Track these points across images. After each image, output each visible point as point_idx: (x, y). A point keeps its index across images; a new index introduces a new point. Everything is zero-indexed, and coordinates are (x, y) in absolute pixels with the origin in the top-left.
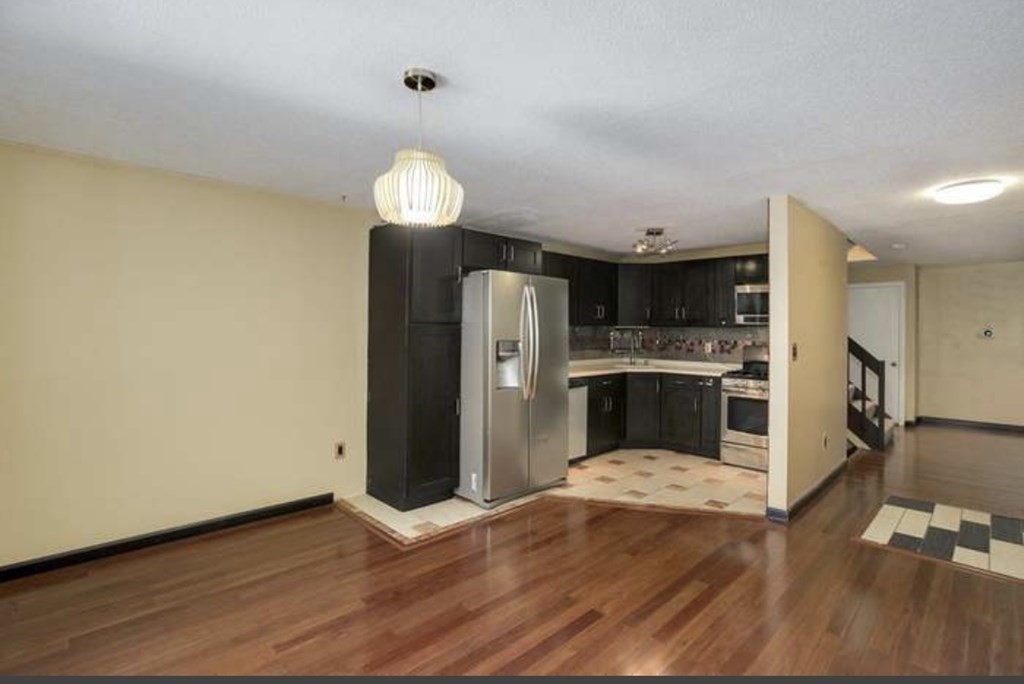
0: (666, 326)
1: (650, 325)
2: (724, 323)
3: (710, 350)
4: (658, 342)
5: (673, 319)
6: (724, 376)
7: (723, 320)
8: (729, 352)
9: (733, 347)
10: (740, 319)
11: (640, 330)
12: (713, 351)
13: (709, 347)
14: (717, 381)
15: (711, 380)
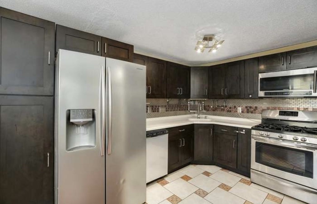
0: (216, 99)
1: (208, 98)
2: (251, 96)
3: (240, 112)
4: (212, 107)
5: (221, 95)
6: (253, 128)
7: (250, 95)
8: (252, 112)
9: (255, 110)
10: (261, 94)
11: (204, 101)
12: (242, 112)
13: (240, 110)
14: (248, 131)
15: (244, 131)
